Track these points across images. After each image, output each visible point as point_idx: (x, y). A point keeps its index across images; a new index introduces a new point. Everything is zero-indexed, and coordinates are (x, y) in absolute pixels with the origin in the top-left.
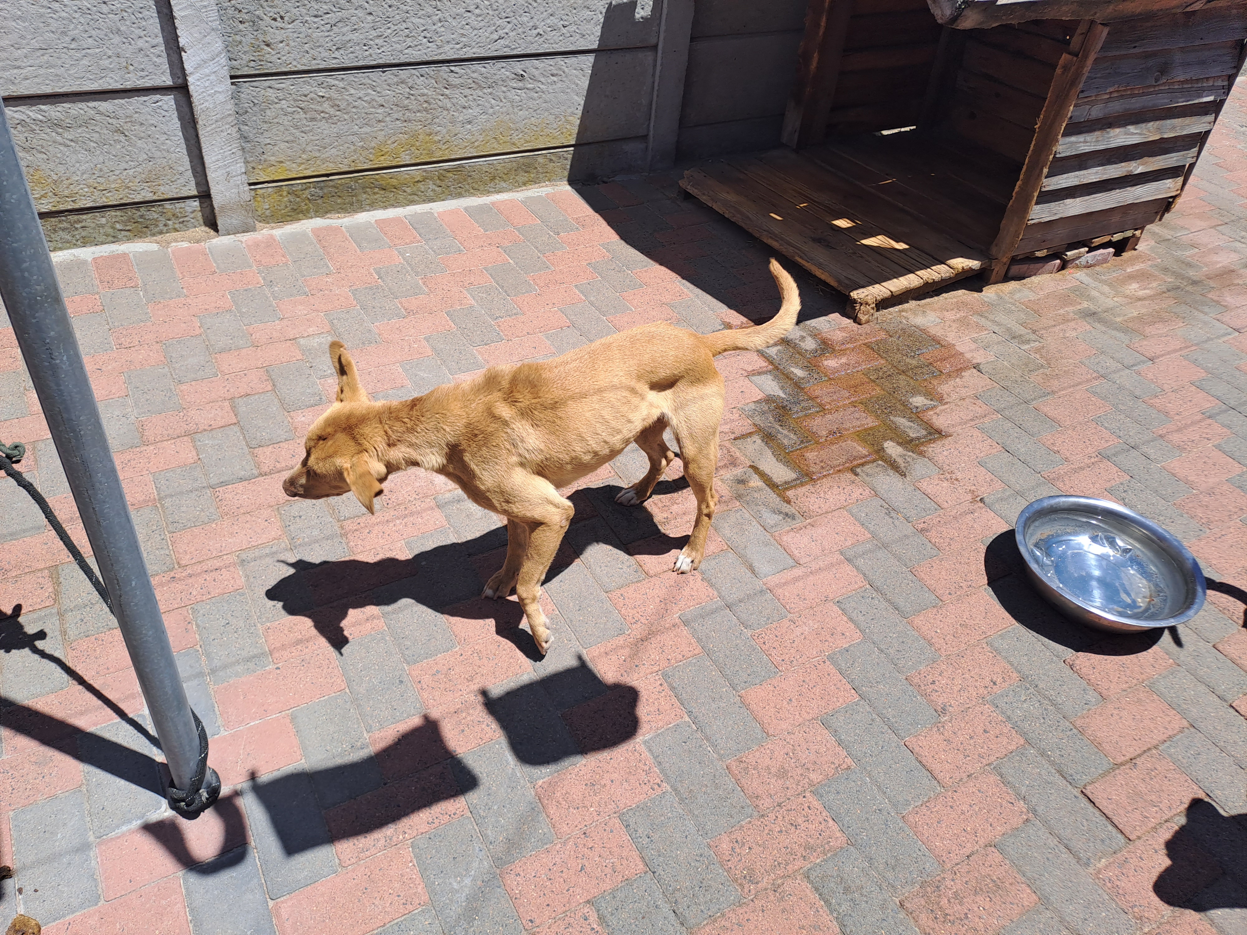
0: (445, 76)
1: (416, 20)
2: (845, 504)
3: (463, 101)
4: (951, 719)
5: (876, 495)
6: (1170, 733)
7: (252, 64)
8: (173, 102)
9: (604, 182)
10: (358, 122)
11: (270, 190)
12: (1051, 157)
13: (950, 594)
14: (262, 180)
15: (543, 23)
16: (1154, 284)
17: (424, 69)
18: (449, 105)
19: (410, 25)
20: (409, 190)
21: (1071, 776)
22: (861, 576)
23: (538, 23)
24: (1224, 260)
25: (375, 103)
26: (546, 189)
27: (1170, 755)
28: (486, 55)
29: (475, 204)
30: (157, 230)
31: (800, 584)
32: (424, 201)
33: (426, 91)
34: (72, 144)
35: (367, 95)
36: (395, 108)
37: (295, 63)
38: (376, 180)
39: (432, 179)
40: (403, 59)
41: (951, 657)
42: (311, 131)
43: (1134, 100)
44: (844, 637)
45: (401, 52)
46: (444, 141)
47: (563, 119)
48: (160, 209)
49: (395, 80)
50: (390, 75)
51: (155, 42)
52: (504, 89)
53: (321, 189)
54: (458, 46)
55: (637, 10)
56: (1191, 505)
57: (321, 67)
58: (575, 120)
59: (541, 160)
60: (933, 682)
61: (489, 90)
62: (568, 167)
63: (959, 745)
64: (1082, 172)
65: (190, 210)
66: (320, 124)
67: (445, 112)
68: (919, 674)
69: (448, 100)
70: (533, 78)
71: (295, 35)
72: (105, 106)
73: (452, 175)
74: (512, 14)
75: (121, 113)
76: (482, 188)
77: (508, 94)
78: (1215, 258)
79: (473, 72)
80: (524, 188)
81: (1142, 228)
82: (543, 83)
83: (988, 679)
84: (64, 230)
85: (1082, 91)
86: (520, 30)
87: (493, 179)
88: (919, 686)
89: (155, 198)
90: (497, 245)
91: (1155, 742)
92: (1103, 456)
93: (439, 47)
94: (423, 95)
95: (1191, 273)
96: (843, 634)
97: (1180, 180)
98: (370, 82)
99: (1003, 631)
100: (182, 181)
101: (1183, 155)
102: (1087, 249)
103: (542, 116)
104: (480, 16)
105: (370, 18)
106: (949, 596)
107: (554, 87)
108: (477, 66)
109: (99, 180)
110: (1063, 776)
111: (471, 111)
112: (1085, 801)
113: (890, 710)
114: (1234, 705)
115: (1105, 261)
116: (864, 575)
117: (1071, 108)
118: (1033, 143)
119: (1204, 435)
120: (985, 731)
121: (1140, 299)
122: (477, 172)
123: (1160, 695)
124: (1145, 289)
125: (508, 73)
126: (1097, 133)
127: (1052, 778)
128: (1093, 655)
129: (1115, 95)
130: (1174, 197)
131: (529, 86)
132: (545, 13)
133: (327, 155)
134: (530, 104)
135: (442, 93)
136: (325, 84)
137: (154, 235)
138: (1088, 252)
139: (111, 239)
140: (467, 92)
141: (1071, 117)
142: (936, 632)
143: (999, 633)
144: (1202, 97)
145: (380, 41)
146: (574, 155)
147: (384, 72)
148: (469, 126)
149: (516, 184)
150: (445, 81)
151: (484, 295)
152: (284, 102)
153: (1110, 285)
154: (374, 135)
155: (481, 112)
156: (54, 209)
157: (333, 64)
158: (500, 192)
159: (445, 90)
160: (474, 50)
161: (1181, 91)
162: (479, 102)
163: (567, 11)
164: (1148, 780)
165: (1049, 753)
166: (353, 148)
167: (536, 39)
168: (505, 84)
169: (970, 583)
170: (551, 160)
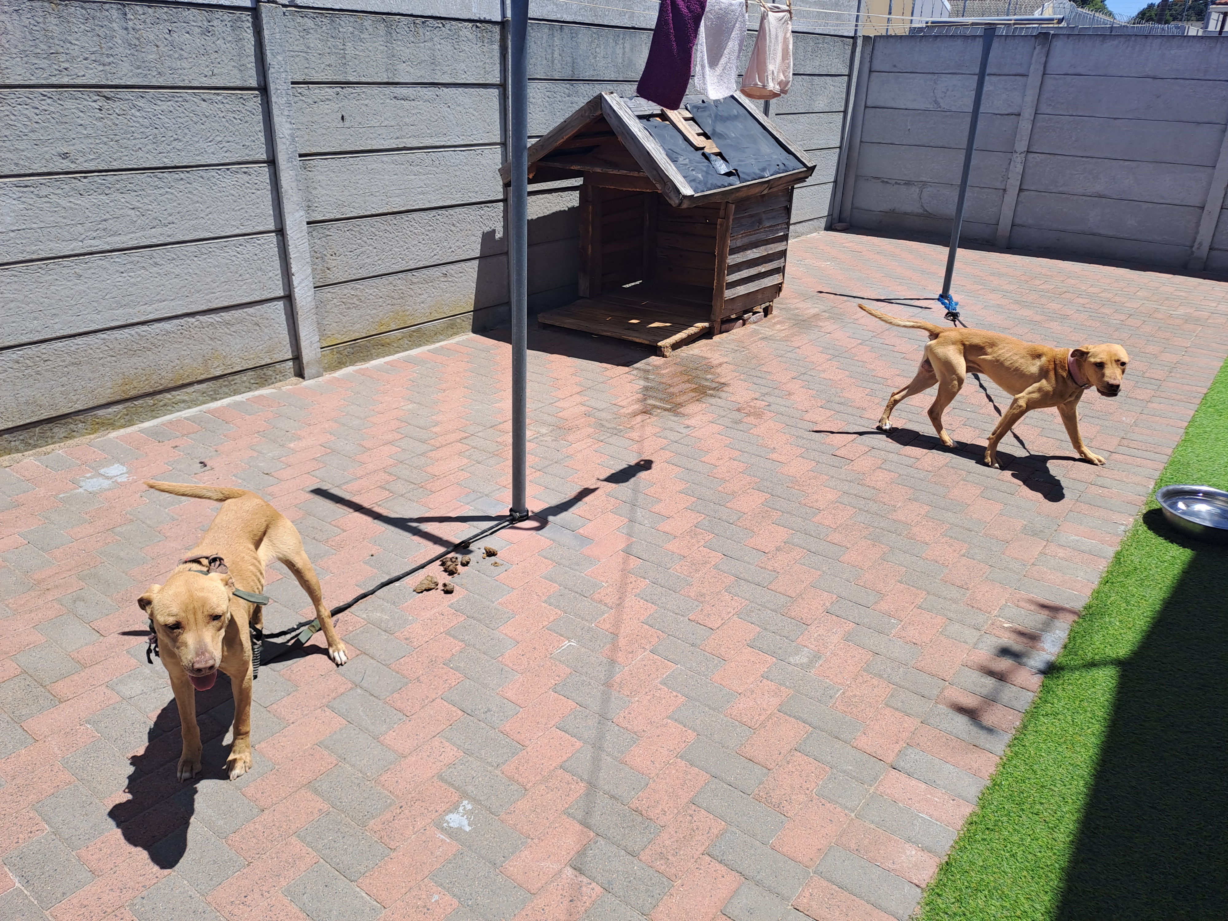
0: (410, 278)
1: (396, 249)
5: (712, 404)
7: (321, 280)
8: (282, 305)
10: (370, 308)
11: (328, 351)
12: (726, 267)
14: (324, 346)
15: (454, 246)
16: (787, 325)
17: (400, 275)
18: (413, 294)
19: (393, 252)
20: (395, 345)
23: (452, 246)
25: (378, 296)
26: (462, 337)
28: (429, 265)
29: (432, 348)
30: (271, 381)
33: (401, 287)
34: (234, 334)
35: (374, 292)
36: (387, 298)
37: (340, 278)
38: (379, 340)
39: (406, 337)
40: (391, 271)
42: (348, 315)
43: (751, 237)
45: (389, 267)
47: (467, 297)
48: (273, 368)
49: (387, 282)
50: (384, 280)
51: (277, 273)
52: (438, 282)
53: (353, 348)
54: (416, 261)
55: (496, 235)
57: (352, 278)
59: (458, 320)
61: (431, 284)
62: (472, 323)
64: (741, 272)
65: (288, 367)
66: (352, 310)
69: (412, 291)
71: (341, 263)
72: (250, 310)
74: (439, 242)
75: (258, 313)
76: (431, 340)
77: (440, 285)
79: (423, 274)
81: (772, 301)
82: (456, 278)
84: (225, 386)
85: (731, 234)
87: (435, 334)
89: (272, 362)
93: (407, 262)
94: (400, 289)
95: (800, 318)
97: (782, 274)
98: (375, 285)
100: (285, 350)
101: (779, 262)
103: (457, 296)
104: (425, 244)
105: (375, 250)
107: (461, 279)
108: (425, 271)
109: (246, 354)
111: (423, 296)
115: (762, 318)
117: (728, 242)
118: (716, 262)
122: (427, 330)
125: (439, 274)
126: (742, 253)
129: (744, 235)
130: (781, 284)
131: (450, 280)
132: (455, 240)
133: (355, 328)
134: (452, 289)
136: (354, 288)
137: (269, 385)
138: (753, 315)
139: (248, 389)
140: (421, 286)
141: (729, 246)
144: (778, 233)
145: (379, 262)
146: (474, 316)
147: (382, 278)
148: (422, 305)
149: (446, 337)
150: (410, 281)
152: (335, 300)
153: (769, 328)
154: (378, 314)
155: (428, 296)
156: (222, 373)
157: (358, 276)
159: (410, 286)
160: (423, 263)
161: (768, 232)
162: (427, 291)
163: (464, 238)
166: (368, 323)
167: (451, 254)
168: (438, 280)
170: (464, 320)
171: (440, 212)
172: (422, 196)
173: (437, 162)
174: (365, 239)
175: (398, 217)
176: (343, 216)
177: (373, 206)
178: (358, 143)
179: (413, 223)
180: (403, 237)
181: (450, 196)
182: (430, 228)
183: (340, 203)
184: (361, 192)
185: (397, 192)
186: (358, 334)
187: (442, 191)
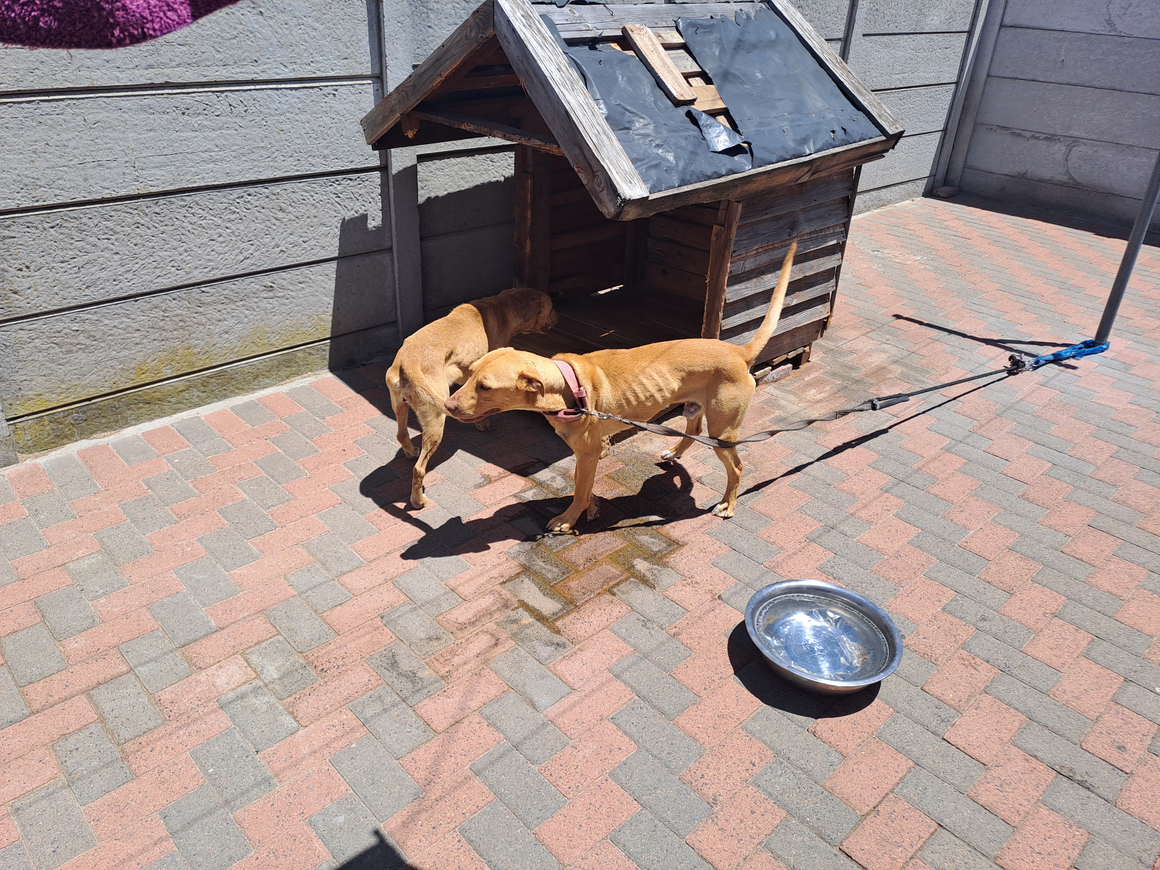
0: (198, 297)
1: (163, 254)
2: (607, 624)
3: (218, 315)
4: (722, 808)
5: (633, 610)
6: (901, 775)
9: (363, 365)
10: (115, 348)
11: (30, 422)
12: (723, 303)
13: (705, 689)
14: (21, 414)
15: (284, 242)
16: (828, 388)
17: (176, 293)
18: (204, 321)
19: (157, 258)
20: (173, 400)
21: (829, 836)
22: (629, 688)
23: (279, 242)
24: (877, 360)
25: (130, 329)
26: (309, 378)
27: (904, 796)
28: (234, 274)
29: (242, 403)
31: (577, 709)
32: (190, 407)
33: (180, 312)
35: (121, 323)
36: (151, 330)
37: (45, 305)
38: (140, 396)
39: (195, 387)
40: (154, 288)
41: (714, 749)
42: (68, 362)
43: (776, 252)
44: (621, 751)
45: (151, 281)
46: (204, 352)
47: (316, 318)
49: (149, 306)
50: (142, 302)
52: (256, 300)
53: (85, 412)
54: (206, 270)
55: (368, 222)
56: (884, 569)
57: (72, 305)
58: (327, 317)
59: (300, 354)
60: (703, 776)
61: (241, 303)
62: (328, 357)
63: (732, 831)
64: (750, 311)
66: (76, 355)
67: (201, 327)
68: (690, 771)
69: (203, 316)
70: (282, 288)
71: (43, 281)
73: (215, 380)
74: (254, 238)
76: (246, 387)
77: (261, 303)
78: (870, 360)
79: (224, 290)
80: (288, 381)
81: (810, 345)
82: (292, 291)
83: (748, 762)
85: (734, 252)
86: (264, 250)
87: (256, 377)
88: (691, 783)
90: (265, 437)
91: (890, 787)
92: (811, 540)
93: (187, 273)
94: (178, 315)
95: (854, 374)
96: (620, 749)
97: (828, 304)
98: (124, 311)
99: (754, 714)
101: (825, 286)
102: (770, 368)
103: (296, 318)
104: (224, 242)
105: (116, 257)
106: (705, 691)
107: (303, 292)
108: (226, 284)
110: (822, 838)
111: (227, 323)
112: (843, 857)
113: (669, 812)
114: (945, 737)
115: (788, 375)
116: (632, 687)
117: (729, 265)
118: (707, 294)
119: (885, 508)
120: (752, 812)
121: (818, 402)
122: (239, 374)
123: (888, 742)
124: (821, 393)
125: (257, 287)
126: (754, 280)
127: (813, 842)
128: (829, 719)
129: (761, 250)
130: (827, 318)
131: (279, 294)
132: (285, 233)
133: (87, 381)
134: (283, 309)
135: (195, 311)
136: (78, 319)
138: (772, 370)
140: (220, 307)
141: (731, 272)
142: (699, 727)
143: (751, 716)
144: (828, 242)
145: (129, 275)
146: (331, 346)
147: (136, 301)
148: (226, 336)
149: (280, 379)
150: (197, 301)
151: (256, 488)
152: (37, 341)
153: (794, 394)
154: (133, 357)
155: (237, 322)
157: (85, 301)
158: (265, 388)
159: (199, 308)
160: (222, 271)
161: (811, 239)
162: (233, 314)
163: (305, 229)
164: (890, 823)
165: (808, 819)
166: (113, 371)
167: (280, 255)
168: (256, 296)
169: (720, 675)
170: (310, 353)
171: (251, 190)
172: (212, 165)
173: (241, 109)
174: (93, 240)
175: (162, 202)
176: (36, 204)
177: (104, 184)
178: (58, 76)
179: (196, 209)
180: (174, 232)
181: (271, 164)
182: (233, 217)
183: (26, 181)
184: (76, 161)
185: (157, 159)
186: (92, 390)
187: (254, 157)
